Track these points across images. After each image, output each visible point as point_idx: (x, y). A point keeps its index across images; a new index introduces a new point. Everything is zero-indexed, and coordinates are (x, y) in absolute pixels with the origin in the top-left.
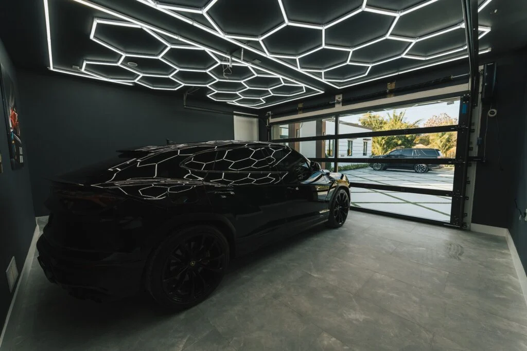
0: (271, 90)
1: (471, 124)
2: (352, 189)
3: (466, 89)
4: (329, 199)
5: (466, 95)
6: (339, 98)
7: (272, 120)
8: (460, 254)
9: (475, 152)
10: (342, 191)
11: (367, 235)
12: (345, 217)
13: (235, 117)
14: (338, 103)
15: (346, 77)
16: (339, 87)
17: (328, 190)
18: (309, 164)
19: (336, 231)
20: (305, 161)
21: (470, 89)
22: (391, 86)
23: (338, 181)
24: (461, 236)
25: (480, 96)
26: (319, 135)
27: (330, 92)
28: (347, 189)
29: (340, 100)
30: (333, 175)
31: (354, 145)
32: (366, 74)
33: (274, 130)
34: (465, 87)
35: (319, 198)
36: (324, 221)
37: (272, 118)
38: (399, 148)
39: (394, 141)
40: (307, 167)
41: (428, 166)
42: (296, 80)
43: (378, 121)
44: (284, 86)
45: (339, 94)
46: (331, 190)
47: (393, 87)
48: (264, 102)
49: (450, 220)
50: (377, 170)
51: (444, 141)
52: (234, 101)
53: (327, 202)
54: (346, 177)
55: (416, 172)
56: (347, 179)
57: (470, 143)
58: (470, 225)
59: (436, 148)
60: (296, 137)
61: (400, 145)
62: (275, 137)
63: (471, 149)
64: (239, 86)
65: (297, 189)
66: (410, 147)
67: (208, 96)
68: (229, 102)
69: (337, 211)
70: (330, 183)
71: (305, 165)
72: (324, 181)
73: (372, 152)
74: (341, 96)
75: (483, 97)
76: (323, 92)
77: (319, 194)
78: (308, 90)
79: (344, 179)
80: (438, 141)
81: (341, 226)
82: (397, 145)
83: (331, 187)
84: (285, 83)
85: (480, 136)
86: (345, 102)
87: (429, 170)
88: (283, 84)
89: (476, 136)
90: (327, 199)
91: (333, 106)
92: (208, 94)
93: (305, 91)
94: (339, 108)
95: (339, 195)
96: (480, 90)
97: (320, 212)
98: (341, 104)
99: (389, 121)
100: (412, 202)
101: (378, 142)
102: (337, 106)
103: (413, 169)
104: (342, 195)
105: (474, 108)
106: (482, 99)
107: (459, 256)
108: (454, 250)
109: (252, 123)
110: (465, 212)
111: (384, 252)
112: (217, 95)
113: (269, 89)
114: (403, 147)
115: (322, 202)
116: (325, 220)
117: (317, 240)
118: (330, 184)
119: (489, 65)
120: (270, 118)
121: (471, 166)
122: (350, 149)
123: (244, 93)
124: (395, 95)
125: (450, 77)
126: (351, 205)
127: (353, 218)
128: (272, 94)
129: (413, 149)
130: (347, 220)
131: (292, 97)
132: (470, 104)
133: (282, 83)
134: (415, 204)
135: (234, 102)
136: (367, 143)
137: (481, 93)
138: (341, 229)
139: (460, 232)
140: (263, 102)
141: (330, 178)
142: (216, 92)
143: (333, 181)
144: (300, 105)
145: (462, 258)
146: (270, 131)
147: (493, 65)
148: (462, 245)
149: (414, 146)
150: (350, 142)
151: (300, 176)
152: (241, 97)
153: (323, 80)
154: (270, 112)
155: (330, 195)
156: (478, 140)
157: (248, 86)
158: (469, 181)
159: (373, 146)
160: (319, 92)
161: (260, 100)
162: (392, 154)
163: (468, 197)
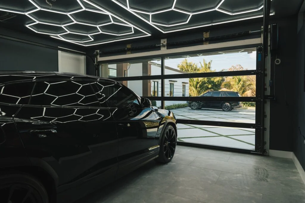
0: (99, 27)
1: (265, 70)
2: (178, 126)
3: (259, 42)
4: (159, 136)
5: (260, 46)
6: (164, 42)
7: (100, 59)
8: (267, 177)
9: (268, 92)
10: (170, 127)
11: (193, 168)
12: (173, 152)
13: (59, 52)
14: (164, 46)
15: (170, 23)
16: (165, 31)
17: (158, 127)
18: (140, 101)
19: (166, 166)
20: (135, 97)
21: (262, 42)
22: (206, 35)
23: (166, 118)
24: (264, 161)
25: (269, 48)
26: (145, 75)
27: (157, 36)
28: (174, 125)
29: (165, 43)
30: (161, 111)
31: (175, 87)
32: (187, 22)
33: (102, 68)
34: (259, 41)
35: (148, 135)
36: (154, 158)
37: (100, 57)
38: (209, 90)
39: (205, 85)
40: (138, 103)
41: (231, 106)
42: (125, 20)
43: (193, 68)
44: (113, 24)
45: (163, 38)
46: (161, 127)
47: (208, 36)
48: (93, 40)
49: (254, 148)
50: (194, 109)
51: (240, 86)
52: (58, 35)
53: (157, 138)
54: (173, 114)
55: (224, 111)
56: (174, 116)
57: (265, 85)
58: (269, 152)
59: (236, 91)
60: (123, 76)
61: (210, 88)
62: (103, 75)
63: (265, 89)
64: (65, 19)
65: (129, 125)
66: (217, 90)
67: (27, 26)
68: (53, 36)
69: (166, 147)
70: (159, 119)
71: (136, 102)
72: (154, 117)
73: (190, 94)
74: (165, 40)
75: (271, 49)
76: (150, 35)
77: (149, 131)
78: (137, 32)
79: (171, 115)
80: (237, 86)
81: (170, 161)
82: (208, 88)
83: (160, 124)
84: (114, 21)
85: (271, 79)
86: (169, 46)
87: (232, 109)
88: (113, 22)
89: (268, 79)
90: (157, 136)
91: (159, 48)
92: (28, 24)
93: (133, 32)
94: (164, 51)
95: (168, 130)
96: (269, 44)
97: (150, 149)
98: (166, 48)
99: (201, 68)
100: (224, 135)
101: (194, 86)
102: (162, 49)
103: (221, 108)
104: (170, 130)
105: (266, 58)
106: (270, 51)
107: (266, 178)
108: (262, 173)
109: (78, 60)
110: (265, 141)
111: (210, 182)
112: (38, 26)
113: (98, 26)
114: (213, 90)
115: (152, 138)
116: (156, 156)
117: (148, 177)
118: (159, 121)
119: (274, 25)
120: (98, 57)
121: (266, 103)
122: (172, 91)
123: (70, 27)
124: (210, 43)
125: (249, 31)
126: (178, 141)
127: (180, 152)
128: (101, 32)
129: (220, 92)
130: (175, 155)
131: (121, 37)
132: (263, 54)
133: (111, 22)
134: (226, 136)
135: (59, 37)
136: (185, 85)
137: (270, 46)
138: (170, 164)
139: (262, 157)
140: (91, 39)
141: (159, 114)
142: (37, 22)
143: (162, 117)
144: (129, 46)
145: (269, 180)
146: (98, 69)
147: (276, 25)
148: (266, 168)
149: (220, 89)
150: (172, 85)
151: (131, 113)
152: (66, 32)
153: (151, 23)
154: (98, 51)
155: (160, 132)
156: (270, 82)
157: (75, 20)
158: (266, 115)
159: (190, 89)
160: (147, 35)
161: (87, 37)
162: (205, 95)
163: (266, 129)
